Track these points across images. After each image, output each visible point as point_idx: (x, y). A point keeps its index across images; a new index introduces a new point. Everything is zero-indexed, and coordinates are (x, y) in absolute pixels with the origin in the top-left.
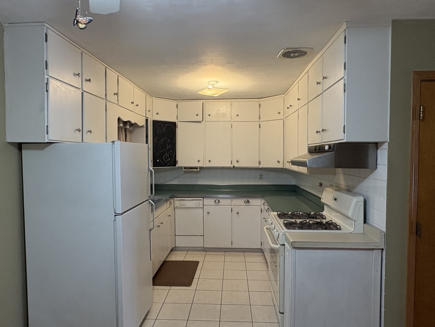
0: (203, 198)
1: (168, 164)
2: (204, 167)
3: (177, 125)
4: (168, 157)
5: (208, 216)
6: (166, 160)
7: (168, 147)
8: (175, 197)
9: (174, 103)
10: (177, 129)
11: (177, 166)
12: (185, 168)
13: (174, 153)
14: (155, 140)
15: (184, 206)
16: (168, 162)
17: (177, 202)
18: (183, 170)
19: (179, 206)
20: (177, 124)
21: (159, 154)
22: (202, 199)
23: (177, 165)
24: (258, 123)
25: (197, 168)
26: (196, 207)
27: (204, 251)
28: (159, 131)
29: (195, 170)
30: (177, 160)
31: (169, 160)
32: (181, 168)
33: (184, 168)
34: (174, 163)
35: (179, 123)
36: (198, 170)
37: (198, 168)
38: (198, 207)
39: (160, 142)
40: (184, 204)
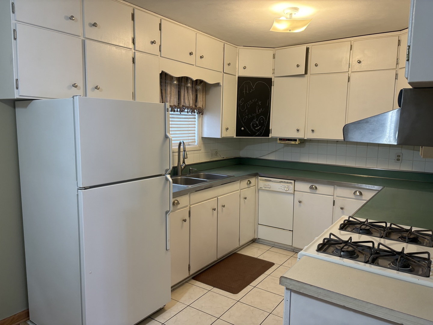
0: (295, 181)
1: (257, 134)
2: (306, 138)
3: (273, 82)
4: (257, 124)
5: (300, 206)
6: (254, 128)
7: (258, 112)
8: (260, 176)
9: (270, 52)
10: (272, 87)
11: (270, 137)
12: (281, 139)
13: (266, 120)
14: (240, 102)
15: (270, 188)
16: (258, 130)
17: (262, 182)
18: (278, 142)
19: (263, 188)
20: (273, 80)
21: (244, 120)
22: (293, 182)
23: (270, 135)
24: (394, 72)
25: (295, 140)
26: (285, 191)
27: (293, 251)
28: (246, 90)
29: (293, 142)
30: (270, 128)
31: (258, 128)
32: (274, 139)
33: (279, 139)
34: (267, 132)
35: (276, 78)
36: (297, 143)
37: (297, 140)
38: (287, 192)
39: (246, 104)
40: (270, 186)
